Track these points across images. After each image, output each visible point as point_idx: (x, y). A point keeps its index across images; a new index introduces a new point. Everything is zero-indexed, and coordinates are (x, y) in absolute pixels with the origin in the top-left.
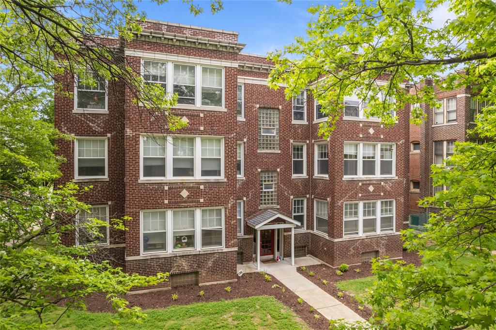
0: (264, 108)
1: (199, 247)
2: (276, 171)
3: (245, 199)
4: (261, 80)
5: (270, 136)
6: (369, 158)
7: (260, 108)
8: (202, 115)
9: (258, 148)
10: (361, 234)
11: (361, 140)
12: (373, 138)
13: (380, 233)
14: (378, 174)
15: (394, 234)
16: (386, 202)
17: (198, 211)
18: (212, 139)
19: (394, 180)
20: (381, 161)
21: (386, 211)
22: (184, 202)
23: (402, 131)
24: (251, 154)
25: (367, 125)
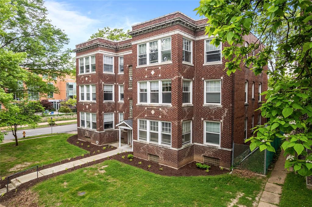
0: (131, 66)
1: (91, 129)
3: (124, 112)
6: (154, 91)
7: (129, 66)
8: (90, 76)
9: (129, 87)
10: (148, 141)
11: (147, 79)
12: (154, 77)
13: (160, 145)
14: (160, 103)
15: (170, 149)
16: (166, 124)
17: (91, 114)
18: (94, 85)
19: (169, 108)
20: (162, 93)
21: (166, 130)
22: (87, 110)
23: (176, 69)
24: (126, 90)
25: (150, 69)
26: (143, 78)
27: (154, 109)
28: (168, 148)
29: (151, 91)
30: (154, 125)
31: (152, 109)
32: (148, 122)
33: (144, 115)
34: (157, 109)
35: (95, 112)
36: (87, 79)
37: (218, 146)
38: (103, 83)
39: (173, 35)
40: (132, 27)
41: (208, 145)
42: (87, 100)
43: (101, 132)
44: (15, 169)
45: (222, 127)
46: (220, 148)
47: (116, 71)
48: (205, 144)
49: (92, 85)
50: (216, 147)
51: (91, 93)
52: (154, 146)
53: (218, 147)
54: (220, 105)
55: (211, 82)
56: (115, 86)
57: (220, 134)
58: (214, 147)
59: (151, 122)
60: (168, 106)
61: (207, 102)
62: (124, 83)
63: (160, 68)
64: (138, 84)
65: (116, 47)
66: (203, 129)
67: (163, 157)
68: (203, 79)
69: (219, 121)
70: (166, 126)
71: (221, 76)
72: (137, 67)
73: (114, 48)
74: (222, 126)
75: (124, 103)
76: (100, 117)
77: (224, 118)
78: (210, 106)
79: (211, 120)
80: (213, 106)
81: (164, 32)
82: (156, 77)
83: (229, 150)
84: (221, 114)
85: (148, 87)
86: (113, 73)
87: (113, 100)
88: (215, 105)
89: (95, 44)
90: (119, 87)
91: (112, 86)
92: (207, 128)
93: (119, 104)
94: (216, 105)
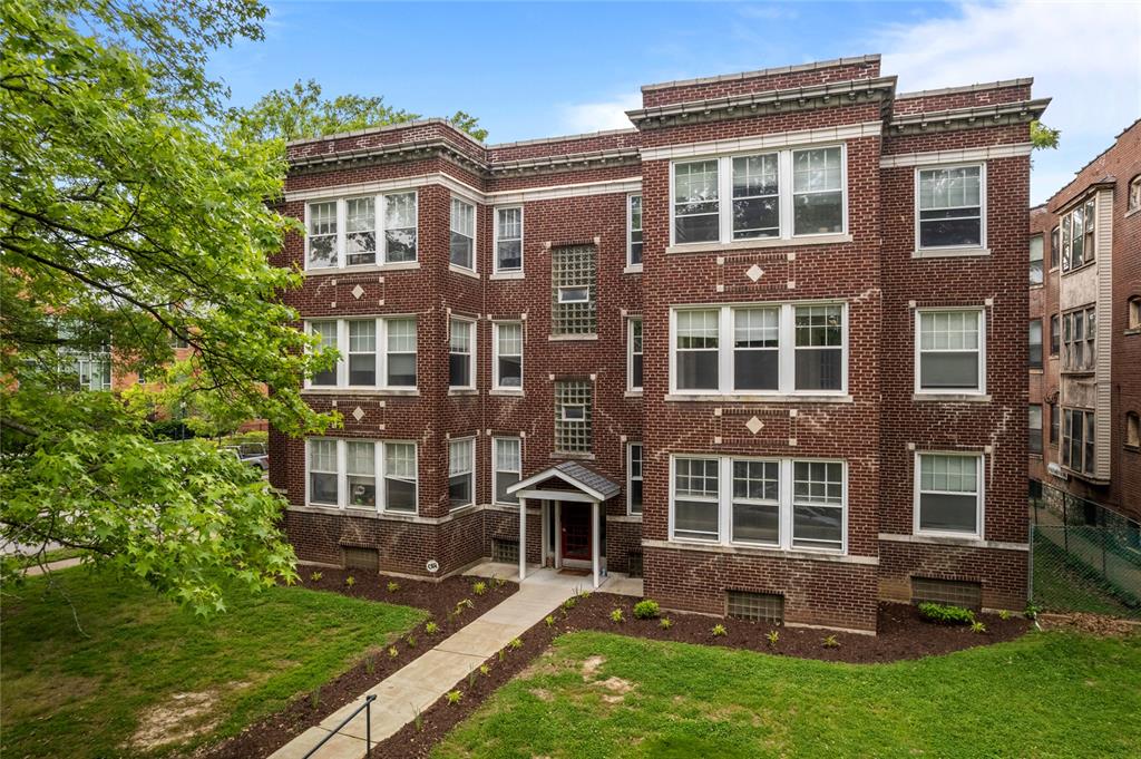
0: (563, 247)
1: (380, 508)
2: (587, 379)
3: (523, 434)
4: (555, 190)
5: (578, 305)
6: (757, 344)
7: (553, 248)
8: (382, 280)
9: (549, 333)
10: (725, 539)
11: (723, 298)
12: (761, 291)
13: (789, 549)
14: (787, 388)
15: (842, 560)
16: (818, 468)
17: (380, 447)
19: (837, 407)
20: (796, 351)
21: (818, 490)
22: (359, 428)
23: (872, 263)
25: (741, 259)
26: (701, 291)
27: (760, 414)
28: (832, 560)
29: (740, 344)
30: (756, 474)
31: (749, 414)
32: (726, 466)
33: (707, 436)
34: (778, 413)
35: (417, 435)
36: (358, 291)
37: (977, 537)
38: (449, 310)
39: (857, 139)
40: (645, 93)
41: (933, 538)
42: (351, 384)
43: (443, 520)
45: (992, 470)
46: (985, 544)
47: (485, 266)
48: (920, 533)
49: (390, 322)
50: (967, 541)
51: (382, 352)
52: (757, 557)
53: (973, 541)
54: (980, 393)
56: (480, 324)
57: (980, 494)
58: (957, 544)
59: (739, 469)
60: (833, 400)
61: (923, 387)
62: (524, 316)
63: (791, 256)
64: (673, 317)
65: (490, 166)
66: (912, 480)
67: (804, 597)
68: (912, 303)
69: (979, 449)
70: (818, 476)
71: (986, 295)
72: (668, 251)
73: (481, 170)
74: (992, 467)
75: (523, 394)
76: (436, 457)
77: (1000, 438)
78: (942, 399)
79: (945, 448)
80: (957, 399)
81: (812, 126)
82: (772, 290)
83: (1020, 548)
84: (990, 426)
85: (727, 328)
86: (473, 272)
87: (473, 386)
88: (961, 396)
89: (427, 143)
90: (495, 330)
91: (468, 324)
92: (927, 477)
93: (495, 402)
94: (967, 396)
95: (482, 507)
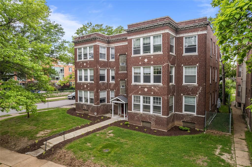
0: (121, 55)
1: (89, 103)
2: (125, 80)
3: (115, 90)
4: (120, 44)
5: (124, 66)
6: (147, 74)
7: (119, 55)
8: (88, 62)
9: (119, 71)
10: (141, 111)
11: (141, 65)
12: (147, 64)
13: (152, 114)
14: (152, 83)
15: (161, 116)
16: (157, 98)
17: (88, 92)
18: (92, 69)
19: (160, 86)
20: (154, 75)
21: (157, 103)
22: (85, 89)
23: (166, 58)
24: (117, 73)
25: (144, 58)
26: (137, 64)
27: (147, 88)
28: (159, 116)
29: (144, 74)
30: (147, 99)
31: (145, 87)
32: (141, 97)
33: (138, 92)
34: (150, 87)
35: (93, 90)
36: (85, 64)
37: (195, 114)
38: (99, 67)
39: (164, 33)
40: (128, 26)
41: (186, 114)
43: (98, 106)
44: (40, 135)
45: (198, 100)
46: (196, 115)
48: (184, 112)
49: (90, 70)
50: (192, 114)
51: (89, 75)
52: (146, 115)
53: (194, 115)
54: (196, 84)
55: (188, 67)
56: (107, 70)
57: (196, 105)
58: (191, 115)
59: (144, 98)
60: (159, 85)
61: (185, 82)
62: (115, 68)
63: (152, 57)
64: (133, 69)
65: (109, 40)
66: (182, 101)
67: (154, 123)
68: (182, 65)
69: (195, 96)
70: (157, 100)
71: (197, 63)
72: (132, 56)
73: (107, 41)
74: (198, 99)
75: (115, 83)
76: (97, 94)
77: (199, 93)
78: (188, 85)
79: (189, 95)
80: (191, 85)
81: (156, 31)
82: (149, 63)
83: (203, 116)
84: (197, 91)
85: (142, 71)
86: (106, 60)
87: (106, 81)
88: (192, 84)
89: (94, 37)
90: (111, 71)
91: (105, 70)
92: (185, 101)
93: (110, 84)
94: (193, 84)
95: (108, 104)
